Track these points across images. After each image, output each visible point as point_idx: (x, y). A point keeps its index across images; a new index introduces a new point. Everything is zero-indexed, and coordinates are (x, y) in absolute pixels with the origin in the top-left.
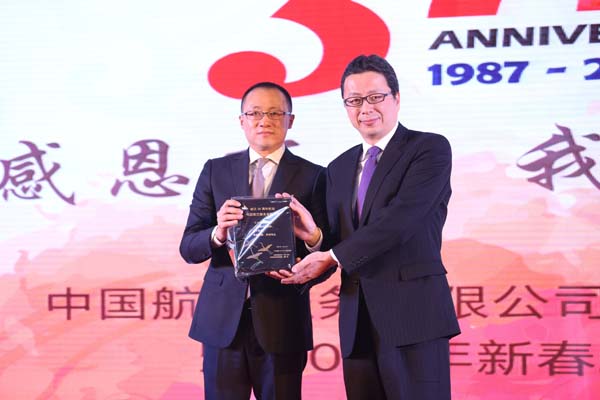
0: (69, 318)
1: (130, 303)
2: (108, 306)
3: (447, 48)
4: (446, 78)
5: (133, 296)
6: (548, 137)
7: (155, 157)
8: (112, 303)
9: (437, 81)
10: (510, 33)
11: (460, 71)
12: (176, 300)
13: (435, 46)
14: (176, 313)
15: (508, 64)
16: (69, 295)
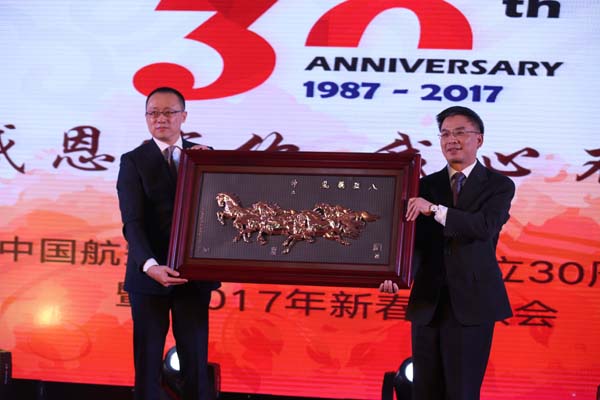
0: (16, 259)
1: (64, 251)
2: (47, 253)
3: (318, 70)
4: (317, 92)
5: (67, 245)
6: (393, 141)
7: (89, 140)
8: (50, 250)
9: (310, 93)
10: (367, 61)
11: (328, 87)
12: (100, 250)
13: (310, 68)
14: (99, 260)
15: (364, 85)
16: (16, 242)
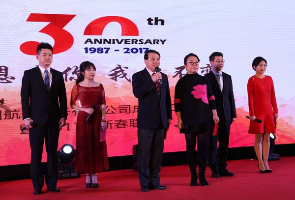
3: (89, 43)
4: (89, 51)
6: (115, 67)
7: (4, 71)
9: (87, 52)
10: (105, 40)
11: (93, 49)
12: (12, 113)
13: (86, 43)
14: (12, 117)
15: (105, 48)
